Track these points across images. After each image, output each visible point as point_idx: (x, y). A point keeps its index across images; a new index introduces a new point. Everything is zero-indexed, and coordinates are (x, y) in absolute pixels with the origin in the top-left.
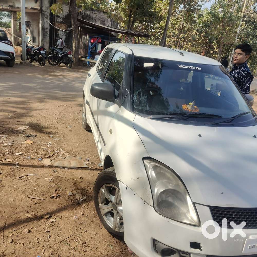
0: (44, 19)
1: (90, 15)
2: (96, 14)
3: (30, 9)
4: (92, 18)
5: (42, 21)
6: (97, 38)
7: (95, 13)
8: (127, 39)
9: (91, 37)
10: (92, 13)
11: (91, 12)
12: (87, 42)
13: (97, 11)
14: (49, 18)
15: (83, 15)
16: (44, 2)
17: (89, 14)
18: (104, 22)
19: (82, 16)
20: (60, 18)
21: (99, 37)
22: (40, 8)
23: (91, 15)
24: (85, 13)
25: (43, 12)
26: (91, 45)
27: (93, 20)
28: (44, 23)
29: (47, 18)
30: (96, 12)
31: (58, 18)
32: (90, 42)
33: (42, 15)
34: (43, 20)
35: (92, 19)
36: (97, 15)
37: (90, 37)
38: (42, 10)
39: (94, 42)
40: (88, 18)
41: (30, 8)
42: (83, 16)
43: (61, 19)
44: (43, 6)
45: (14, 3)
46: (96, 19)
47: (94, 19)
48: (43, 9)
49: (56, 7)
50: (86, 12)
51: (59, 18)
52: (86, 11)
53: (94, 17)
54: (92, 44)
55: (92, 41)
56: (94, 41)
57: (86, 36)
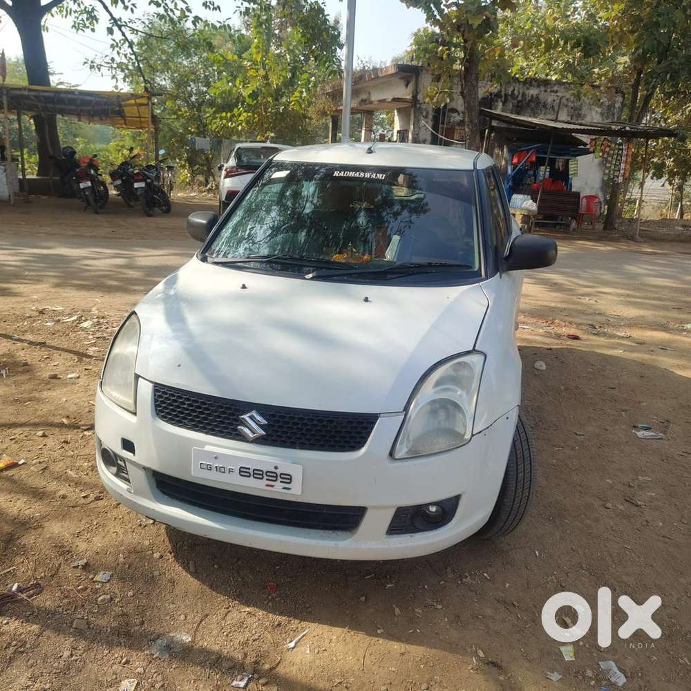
0: (419, 121)
1: (538, 97)
2: (557, 92)
3: (391, 102)
4: (544, 103)
5: (414, 125)
6: (528, 151)
7: (552, 91)
8: (609, 146)
9: (512, 152)
10: (546, 91)
11: (543, 88)
12: (503, 163)
13: (559, 84)
14: (430, 117)
15: (520, 98)
16: (423, 81)
17: (535, 96)
18: (580, 109)
19: (516, 101)
20: (459, 114)
21: (531, 149)
22: (413, 97)
23: (543, 96)
24: (524, 95)
25: (418, 106)
26: (513, 170)
27: (547, 109)
28: (420, 128)
29: (426, 117)
30: (555, 88)
31: (454, 115)
32: (509, 162)
33: (415, 113)
34: (416, 123)
35: (545, 106)
36: (558, 94)
37: (510, 151)
38: (417, 99)
39: (519, 163)
40: (533, 105)
41: (390, 100)
42: (519, 102)
43: (461, 114)
44: (419, 91)
45: (370, 94)
46: (554, 104)
47: (549, 107)
48: (420, 97)
49: (434, 89)
50: (527, 92)
51: (457, 114)
52: (528, 89)
53: (550, 100)
54: (515, 166)
55: (515, 161)
56: (519, 159)
57: (502, 151)
